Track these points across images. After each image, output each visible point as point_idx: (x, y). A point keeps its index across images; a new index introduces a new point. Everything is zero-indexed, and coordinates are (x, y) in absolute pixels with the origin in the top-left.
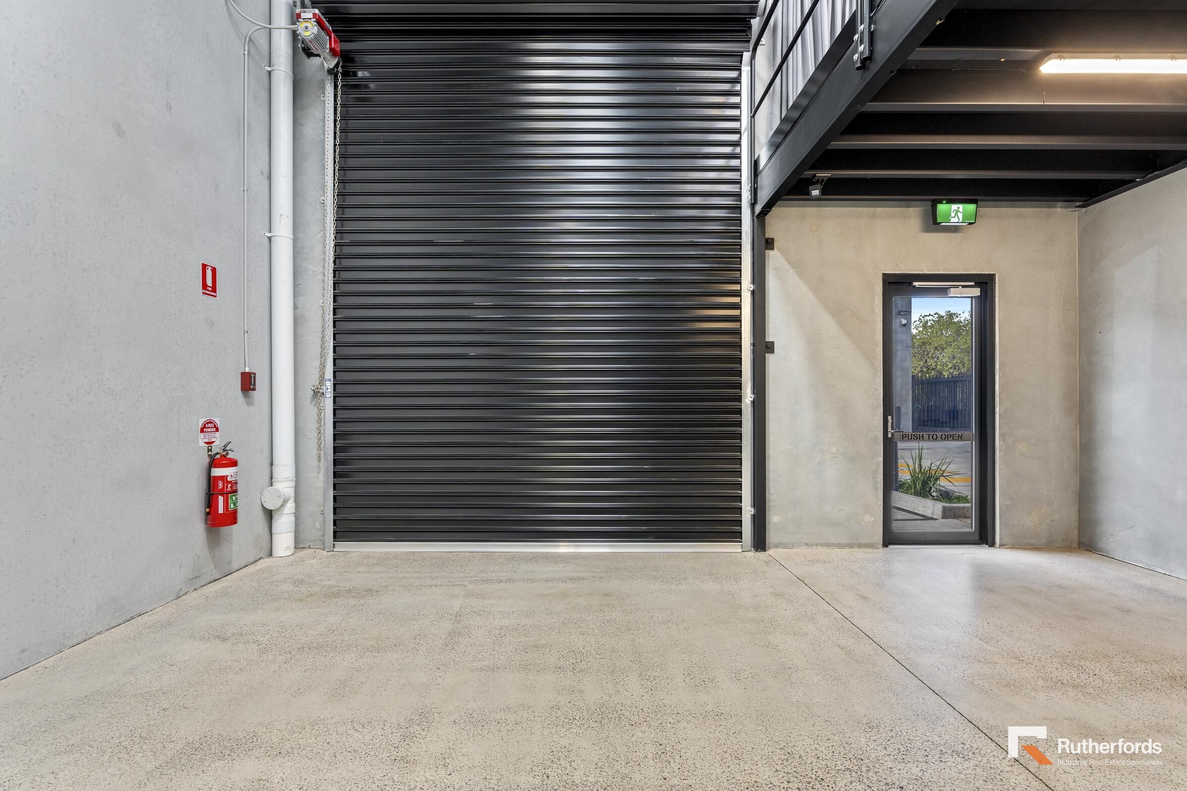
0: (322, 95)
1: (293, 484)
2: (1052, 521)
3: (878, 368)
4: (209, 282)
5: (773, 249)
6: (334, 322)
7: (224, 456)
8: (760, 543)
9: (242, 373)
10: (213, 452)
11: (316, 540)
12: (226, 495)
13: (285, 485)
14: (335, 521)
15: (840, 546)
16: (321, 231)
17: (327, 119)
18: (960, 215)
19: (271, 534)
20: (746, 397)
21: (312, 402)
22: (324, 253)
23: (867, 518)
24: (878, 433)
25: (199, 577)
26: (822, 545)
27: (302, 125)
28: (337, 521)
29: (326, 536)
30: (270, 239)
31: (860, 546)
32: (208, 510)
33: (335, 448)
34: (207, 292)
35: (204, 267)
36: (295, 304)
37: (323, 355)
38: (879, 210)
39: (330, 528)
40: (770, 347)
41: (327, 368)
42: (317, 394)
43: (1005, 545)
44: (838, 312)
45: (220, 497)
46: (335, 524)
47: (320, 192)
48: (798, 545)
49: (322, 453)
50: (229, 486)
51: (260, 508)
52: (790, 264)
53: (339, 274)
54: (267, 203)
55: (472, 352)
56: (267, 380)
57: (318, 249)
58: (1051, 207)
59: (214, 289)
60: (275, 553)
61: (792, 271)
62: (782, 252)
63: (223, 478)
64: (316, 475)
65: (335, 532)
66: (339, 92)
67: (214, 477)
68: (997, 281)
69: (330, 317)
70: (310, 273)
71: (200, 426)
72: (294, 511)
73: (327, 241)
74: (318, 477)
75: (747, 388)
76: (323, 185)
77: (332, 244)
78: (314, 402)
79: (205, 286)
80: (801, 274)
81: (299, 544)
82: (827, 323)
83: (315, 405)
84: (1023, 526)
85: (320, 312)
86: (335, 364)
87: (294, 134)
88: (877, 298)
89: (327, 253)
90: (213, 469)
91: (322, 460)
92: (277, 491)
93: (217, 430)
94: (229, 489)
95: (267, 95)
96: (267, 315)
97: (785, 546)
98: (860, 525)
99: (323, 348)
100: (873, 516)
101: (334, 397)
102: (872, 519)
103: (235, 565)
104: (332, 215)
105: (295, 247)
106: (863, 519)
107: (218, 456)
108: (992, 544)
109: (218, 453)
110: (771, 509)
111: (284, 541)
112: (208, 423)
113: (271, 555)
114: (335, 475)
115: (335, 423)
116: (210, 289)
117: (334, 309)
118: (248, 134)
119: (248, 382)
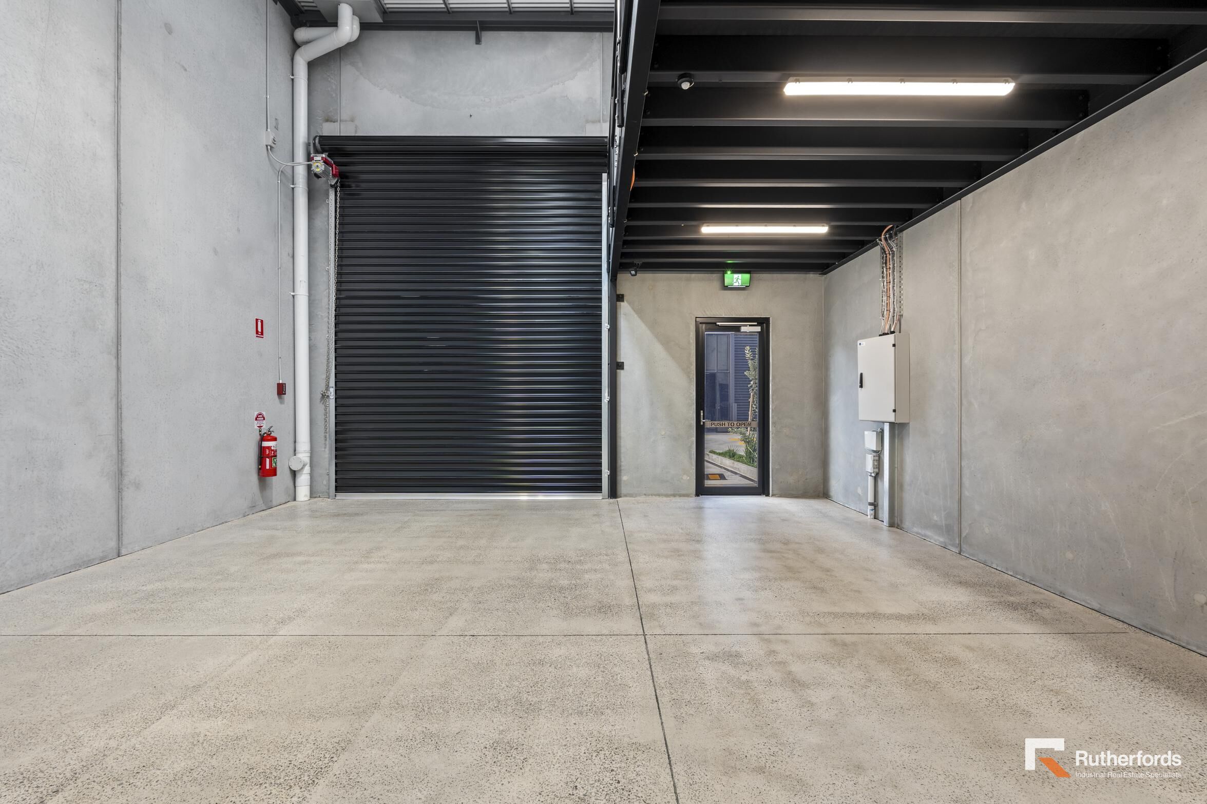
0: (327, 200)
1: (309, 455)
2: (806, 479)
3: (693, 379)
4: (260, 330)
5: (623, 301)
6: (336, 349)
7: (269, 435)
8: (614, 493)
9: (278, 384)
10: (262, 433)
11: (324, 492)
12: (270, 457)
13: (304, 455)
14: (336, 479)
15: (667, 496)
16: (326, 290)
17: (330, 216)
18: (740, 281)
19: (295, 487)
20: (605, 398)
21: (321, 402)
22: (329, 304)
23: (685, 477)
24: (692, 422)
25: (255, 506)
26: (655, 495)
27: (314, 219)
28: (338, 480)
29: (330, 490)
30: (293, 296)
31: (680, 496)
32: (260, 467)
33: (336, 431)
34: (259, 336)
35: (257, 320)
36: (309, 337)
37: (328, 371)
38: (693, 275)
39: (333, 484)
40: (620, 366)
41: (331, 379)
42: (324, 397)
43: (775, 495)
44: (666, 342)
45: (267, 459)
46: (336, 482)
47: (326, 264)
48: (640, 495)
49: (328, 435)
50: (272, 452)
51: (289, 470)
52: (635, 311)
53: (339, 318)
54: (292, 274)
55: (426, 369)
56: (292, 387)
57: (325, 300)
58: (806, 274)
59: (262, 333)
60: (297, 499)
61: (636, 316)
62: (629, 303)
63: (269, 448)
64: (323, 449)
65: (336, 487)
66: (338, 199)
67: (264, 447)
68: (771, 322)
69: (333, 346)
70: (320, 316)
71: (255, 416)
72: (309, 472)
73: (331, 297)
74: (325, 451)
75: (605, 392)
76: (328, 260)
77: (334, 298)
78: (322, 402)
79: (257, 332)
80: (641, 318)
81: (313, 494)
82: (659, 350)
83: (323, 404)
84: (787, 482)
85: (326, 343)
86: (336, 377)
87: (309, 225)
88: (691, 333)
89: (331, 305)
90: (263, 442)
91: (328, 440)
92: (299, 458)
93: (264, 419)
94: (272, 454)
95: (291, 203)
96: (292, 346)
97: (631, 495)
98: (680, 482)
99: (328, 366)
100: (688, 476)
101: (336, 398)
102: (688, 478)
103: (274, 503)
104: (334, 279)
105: (309, 300)
106: (682, 478)
107: (265, 435)
108: (768, 495)
109: (265, 433)
110: (622, 471)
111: (303, 492)
112: (259, 415)
113: (295, 500)
114: (337, 449)
115: (336, 415)
116: (260, 333)
117: (336, 341)
118: (281, 232)
119: (281, 390)
